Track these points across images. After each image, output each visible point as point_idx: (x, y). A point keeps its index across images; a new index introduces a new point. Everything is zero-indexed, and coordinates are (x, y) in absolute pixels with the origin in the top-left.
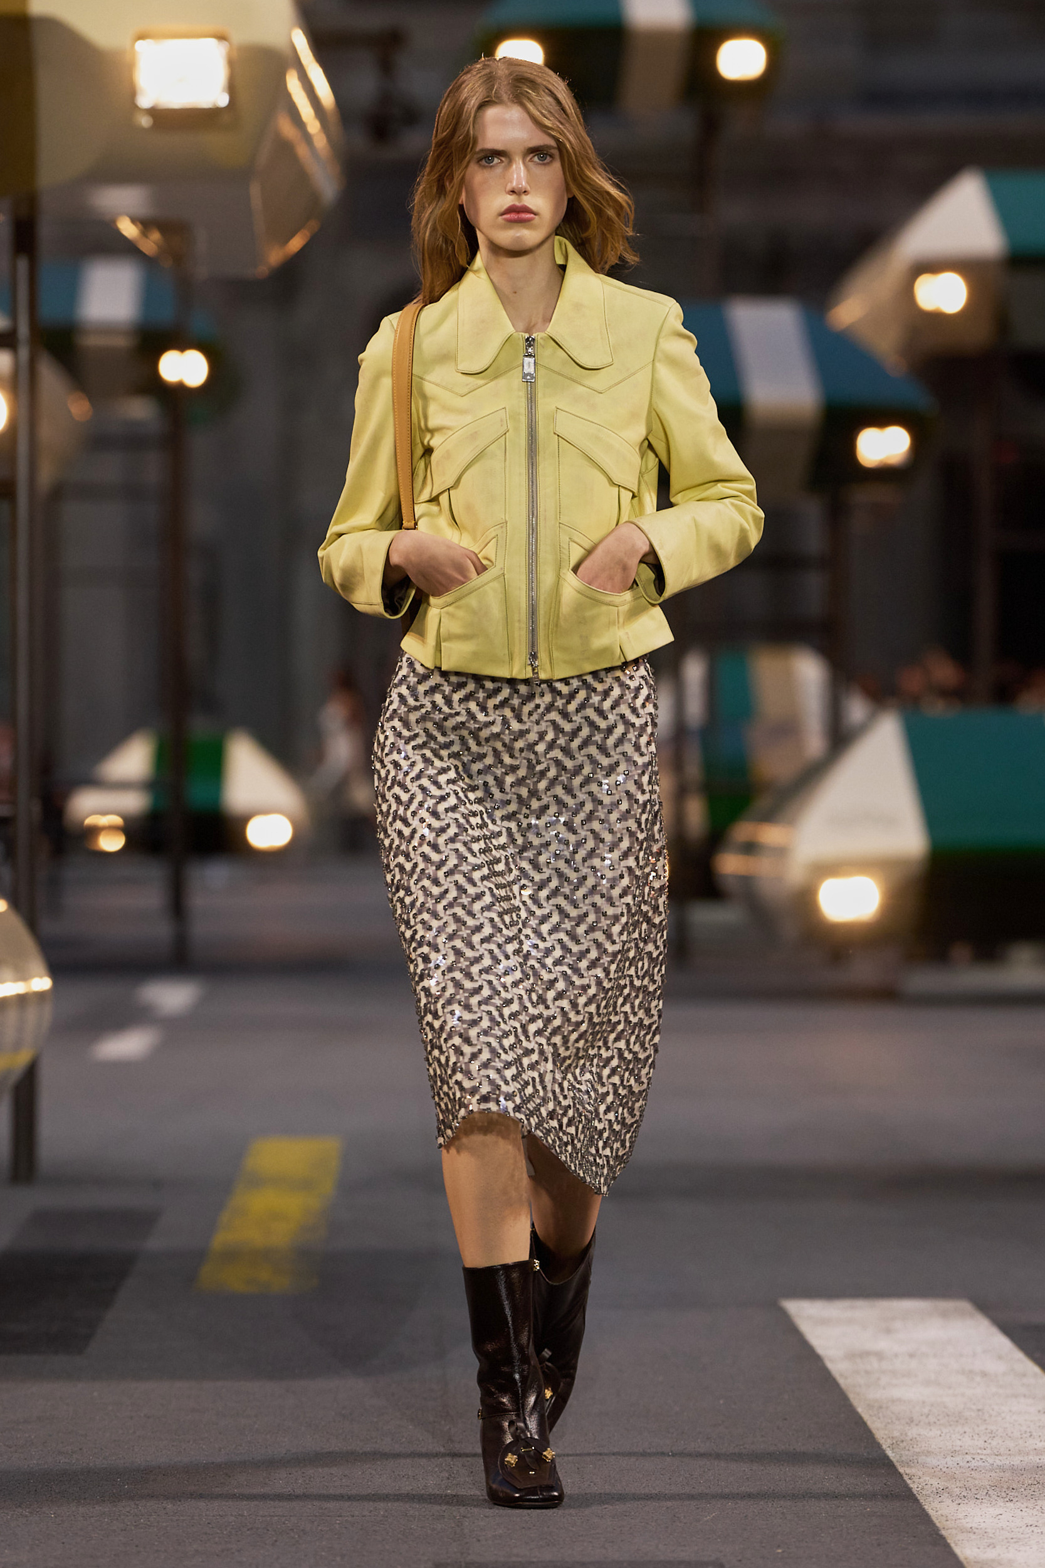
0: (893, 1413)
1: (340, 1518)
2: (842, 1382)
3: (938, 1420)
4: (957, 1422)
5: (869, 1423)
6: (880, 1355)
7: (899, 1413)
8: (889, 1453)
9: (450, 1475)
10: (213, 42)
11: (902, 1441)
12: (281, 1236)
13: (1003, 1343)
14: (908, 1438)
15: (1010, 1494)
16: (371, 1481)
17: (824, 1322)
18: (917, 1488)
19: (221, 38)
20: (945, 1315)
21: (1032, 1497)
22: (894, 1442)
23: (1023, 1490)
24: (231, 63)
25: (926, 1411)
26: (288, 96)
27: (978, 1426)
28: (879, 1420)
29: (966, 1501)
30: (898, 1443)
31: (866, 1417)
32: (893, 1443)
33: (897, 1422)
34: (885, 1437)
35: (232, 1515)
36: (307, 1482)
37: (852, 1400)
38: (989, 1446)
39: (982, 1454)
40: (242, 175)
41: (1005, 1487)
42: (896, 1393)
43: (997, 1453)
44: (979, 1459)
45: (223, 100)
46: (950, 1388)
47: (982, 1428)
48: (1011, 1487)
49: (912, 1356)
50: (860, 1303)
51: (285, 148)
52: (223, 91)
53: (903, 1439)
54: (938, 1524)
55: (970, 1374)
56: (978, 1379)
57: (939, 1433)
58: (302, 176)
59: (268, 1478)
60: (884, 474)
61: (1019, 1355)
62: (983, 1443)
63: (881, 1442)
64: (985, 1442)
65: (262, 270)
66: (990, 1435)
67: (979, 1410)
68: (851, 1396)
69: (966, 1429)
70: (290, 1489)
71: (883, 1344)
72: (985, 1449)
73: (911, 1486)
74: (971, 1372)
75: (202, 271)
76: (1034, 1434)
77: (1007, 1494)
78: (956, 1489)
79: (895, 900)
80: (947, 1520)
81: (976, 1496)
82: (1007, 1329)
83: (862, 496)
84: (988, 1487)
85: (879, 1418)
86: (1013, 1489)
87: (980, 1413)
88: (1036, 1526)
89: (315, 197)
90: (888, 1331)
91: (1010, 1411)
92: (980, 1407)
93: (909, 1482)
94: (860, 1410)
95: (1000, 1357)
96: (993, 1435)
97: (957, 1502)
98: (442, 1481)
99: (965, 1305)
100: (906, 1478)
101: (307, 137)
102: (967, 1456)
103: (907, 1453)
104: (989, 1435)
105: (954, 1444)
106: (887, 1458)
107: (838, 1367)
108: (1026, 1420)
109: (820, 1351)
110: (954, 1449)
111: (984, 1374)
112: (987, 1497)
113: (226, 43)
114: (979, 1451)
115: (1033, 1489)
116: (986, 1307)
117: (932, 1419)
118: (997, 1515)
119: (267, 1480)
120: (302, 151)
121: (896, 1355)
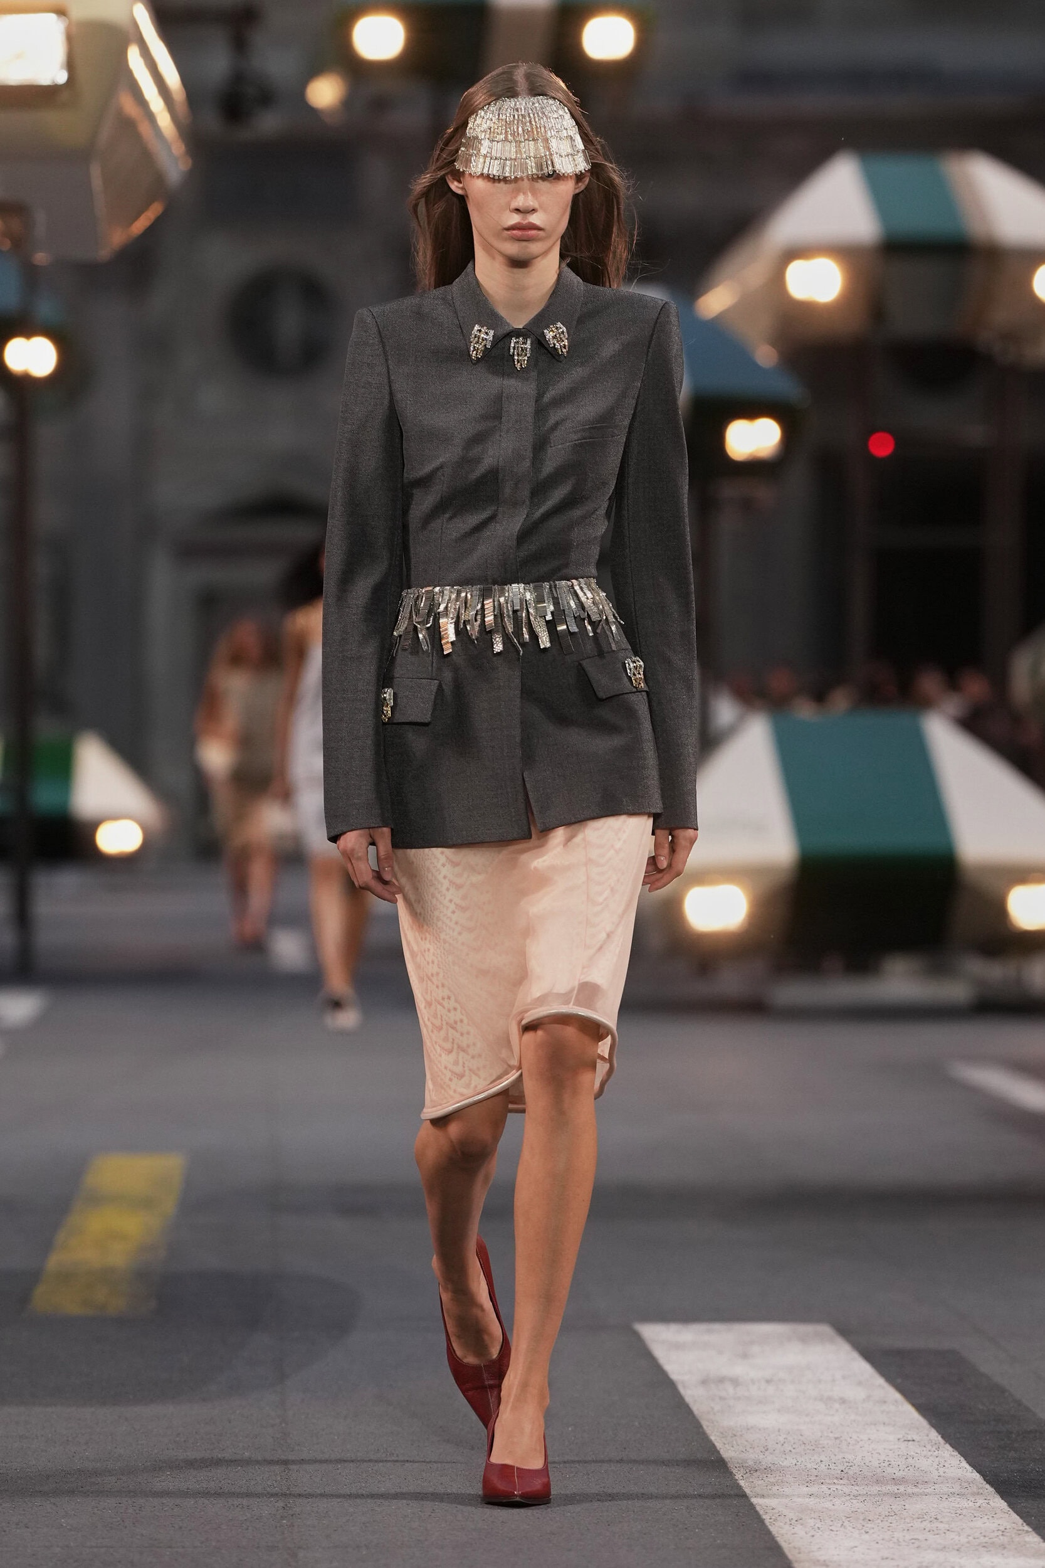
0: (747, 1441)
1: (170, 1549)
2: (695, 1408)
3: (794, 1449)
4: (814, 1450)
5: (722, 1452)
6: (735, 1382)
7: (753, 1441)
8: (742, 1483)
9: (286, 1505)
10: (53, 17)
11: (756, 1471)
12: (118, 1257)
13: (863, 1368)
14: (763, 1468)
15: (868, 1525)
16: (204, 1511)
17: (678, 1346)
18: (770, 1519)
19: (61, 12)
20: (804, 1340)
21: (889, 1528)
22: (747, 1471)
23: (879, 1521)
24: (70, 38)
25: (781, 1439)
26: (129, 73)
27: (835, 1455)
28: (732, 1448)
29: (821, 1533)
30: (752, 1472)
31: (719, 1445)
32: (747, 1473)
33: (751, 1451)
34: (737, 1465)
35: (58, 1546)
36: (137, 1511)
37: (705, 1427)
38: (846, 1476)
39: (838, 1484)
40: (82, 156)
41: (862, 1518)
42: (752, 1420)
43: (854, 1483)
44: (834, 1489)
45: (62, 77)
46: (807, 1415)
47: (840, 1456)
48: (868, 1518)
49: (768, 1382)
50: (717, 1326)
51: (127, 126)
52: (62, 68)
53: (757, 1468)
54: (790, 1556)
55: (828, 1400)
56: (837, 1406)
57: (794, 1462)
58: (146, 156)
59: (97, 1507)
60: (754, 468)
61: (880, 1381)
62: (839, 1472)
63: (734, 1472)
64: (842, 1471)
65: (104, 253)
66: (848, 1464)
67: (836, 1438)
68: (705, 1424)
69: (823, 1458)
70: (119, 1519)
71: (739, 1370)
72: (841, 1479)
73: (764, 1517)
74: (830, 1398)
75: (41, 258)
76: (893, 1463)
77: (863, 1526)
78: (810, 1520)
79: (763, 907)
80: (800, 1553)
81: (831, 1528)
82: (868, 1355)
83: (729, 490)
84: (844, 1518)
85: (733, 1447)
86: (870, 1520)
87: (838, 1441)
88: (892, 1559)
89: (159, 178)
90: (745, 1356)
91: (869, 1439)
92: (836, 1436)
93: (761, 1512)
94: (713, 1438)
95: (860, 1383)
96: (850, 1464)
97: (810, 1534)
98: (277, 1511)
99: (826, 1329)
100: (758, 1508)
101: (151, 117)
102: (823, 1486)
103: (760, 1482)
104: (846, 1464)
105: (810, 1473)
106: (739, 1487)
107: (693, 1395)
108: (885, 1449)
109: (674, 1376)
110: (810, 1478)
111: (843, 1401)
112: (842, 1529)
113: (67, 19)
114: (835, 1481)
115: (890, 1521)
116: (845, 1331)
117: (788, 1447)
118: (852, 1548)
119: (96, 1509)
120: (144, 128)
121: (753, 1381)
